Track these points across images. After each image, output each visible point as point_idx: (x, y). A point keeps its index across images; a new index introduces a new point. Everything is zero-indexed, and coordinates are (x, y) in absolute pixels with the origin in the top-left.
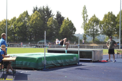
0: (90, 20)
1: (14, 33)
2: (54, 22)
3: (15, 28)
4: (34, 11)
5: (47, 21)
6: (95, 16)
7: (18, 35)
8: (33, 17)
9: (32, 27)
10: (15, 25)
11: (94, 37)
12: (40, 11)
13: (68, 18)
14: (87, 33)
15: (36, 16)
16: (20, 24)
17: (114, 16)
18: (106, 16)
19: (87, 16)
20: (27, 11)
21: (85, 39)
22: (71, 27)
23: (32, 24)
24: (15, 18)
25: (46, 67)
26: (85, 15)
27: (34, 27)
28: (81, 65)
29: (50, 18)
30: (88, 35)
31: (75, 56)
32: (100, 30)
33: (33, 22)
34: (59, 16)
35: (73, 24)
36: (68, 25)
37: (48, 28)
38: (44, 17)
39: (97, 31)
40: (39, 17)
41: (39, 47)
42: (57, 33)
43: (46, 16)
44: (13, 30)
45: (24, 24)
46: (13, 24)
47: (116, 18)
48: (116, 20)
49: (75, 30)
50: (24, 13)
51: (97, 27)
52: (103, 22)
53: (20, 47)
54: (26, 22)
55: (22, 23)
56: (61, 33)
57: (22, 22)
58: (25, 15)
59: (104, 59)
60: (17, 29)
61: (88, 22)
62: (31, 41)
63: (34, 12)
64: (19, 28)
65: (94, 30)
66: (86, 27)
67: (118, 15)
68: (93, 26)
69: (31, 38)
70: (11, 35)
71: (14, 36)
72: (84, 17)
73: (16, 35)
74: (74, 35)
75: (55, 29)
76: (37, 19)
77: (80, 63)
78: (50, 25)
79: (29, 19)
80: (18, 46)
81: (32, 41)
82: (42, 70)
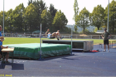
0: (81, 13)
1: (11, 24)
2: (48, 14)
3: (12, 19)
4: (29, 3)
5: (41, 13)
6: (85, 9)
7: (14, 26)
8: (28, 9)
9: (27, 19)
10: (11, 16)
11: (84, 28)
12: (35, 3)
13: (60, 11)
14: (78, 24)
15: (31, 8)
16: (17, 16)
17: (103, 9)
18: (95, 9)
19: (78, 9)
20: (23, 4)
21: (76, 30)
22: (63, 19)
23: (27, 16)
24: (11, 10)
25: (41, 57)
26: (76, 8)
27: (30, 18)
28: (74, 55)
29: (44, 11)
30: (79, 26)
31: (68, 47)
32: (89, 21)
33: (28, 14)
34: (52, 8)
35: (65, 16)
36: (61, 17)
37: (42, 20)
38: (38, 9)
39: (87, 22)
40: (34, 9)
41: (34, 37)
42: (51, 24)
43: (40, 8)
44: (9, 21)
45: (20, 15)
46: (10, 16)
47: (104, 10)
48: (105, 12)
49: (67, 21)
50: (20, 5)
51: (87, 19)
52: (92, 15)
53: (16, 37)
54: (21, 14)
55: (18, 15)
56: (54, 24)
57: (18, 13)
58: (21, 7)
59: (95, 49)
60: (13, 20)
61: (78, 14)
62: (26, 31)
63: (29, 5)
64: (15, 19)
65: (84, 21)
66: (77, 18)
67: (106, 8)
68: (84, 18)
69: (26, 29)
70: (8, 26)
71: (11, 27)
72: (75, 10)
73: (12, 26)
74: (66, 26)
75: (49, 20)
76: (31, 11)
77: (73, 53)
78: (44, 17)
79: (25, 11)
80: (14, 36)
81: (28, 31)
82: (38, 59)
